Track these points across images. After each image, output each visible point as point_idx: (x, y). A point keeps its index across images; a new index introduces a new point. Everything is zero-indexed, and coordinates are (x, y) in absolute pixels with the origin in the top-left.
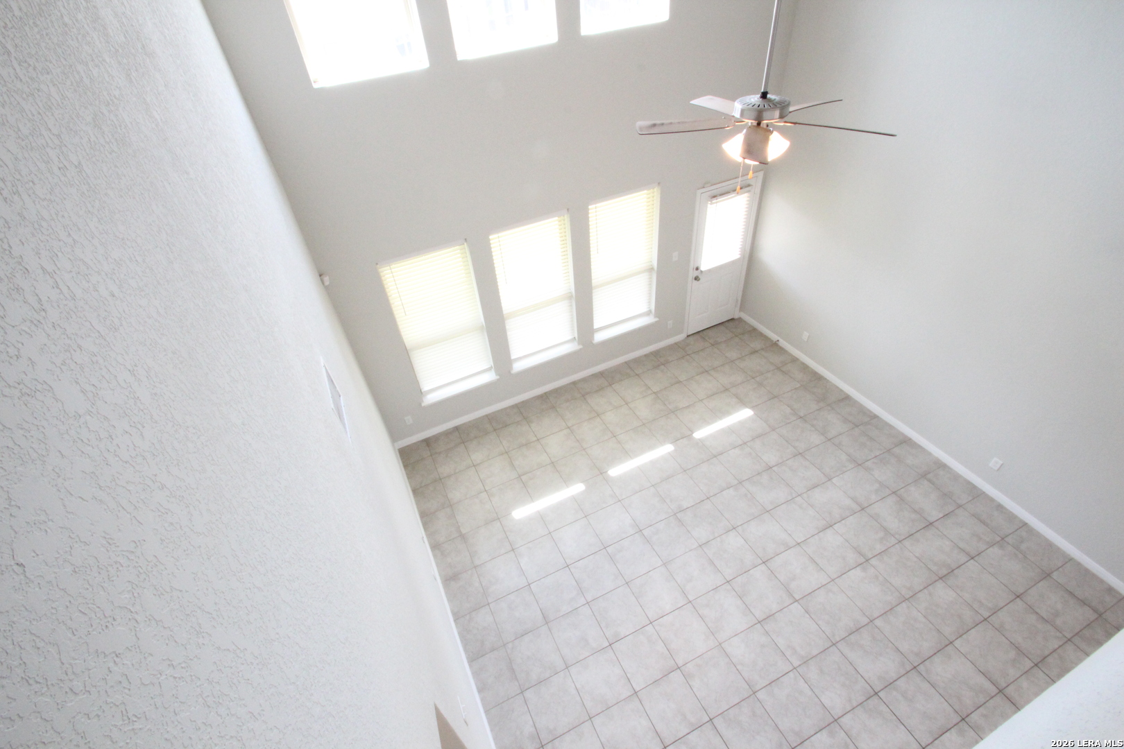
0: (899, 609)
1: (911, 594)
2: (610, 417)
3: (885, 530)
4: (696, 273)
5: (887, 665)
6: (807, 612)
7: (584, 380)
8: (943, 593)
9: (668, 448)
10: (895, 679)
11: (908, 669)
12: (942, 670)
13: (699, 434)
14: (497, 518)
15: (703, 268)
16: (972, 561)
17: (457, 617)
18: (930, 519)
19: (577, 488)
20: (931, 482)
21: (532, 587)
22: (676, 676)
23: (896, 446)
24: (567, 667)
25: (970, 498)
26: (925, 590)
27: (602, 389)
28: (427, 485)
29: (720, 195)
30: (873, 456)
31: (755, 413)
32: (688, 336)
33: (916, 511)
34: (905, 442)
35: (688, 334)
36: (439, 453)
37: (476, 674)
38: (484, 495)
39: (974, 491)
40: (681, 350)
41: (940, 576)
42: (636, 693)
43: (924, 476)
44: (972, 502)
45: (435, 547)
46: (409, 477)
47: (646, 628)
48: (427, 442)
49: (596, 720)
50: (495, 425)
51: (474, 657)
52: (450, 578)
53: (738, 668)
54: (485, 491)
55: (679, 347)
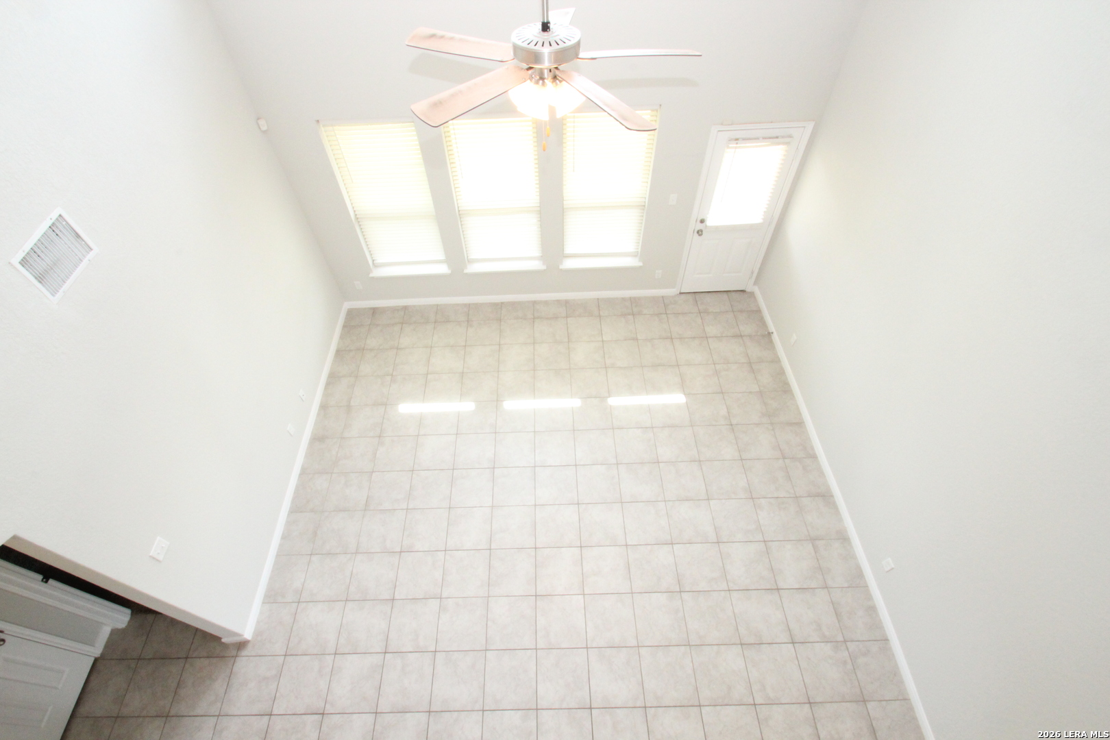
0: (674, 650)
1: (699, 643)
2: (544, 349)
3: (724, 572)
4: (700, 226)
5: (621, 691)
6: (584, 609)
7: (545, 303)
8: (732, 659)
9: (576, 403)
11: (638, 705)
12: (669, 723)
13: (613, 401)
15: (710, 223)
16: (790, 646)
17: (303, 472)
18: (781, 585)
19: (468, 406)
20: (816, 548)
21: (374, 475)
22: (434, 604)
23: (809, 496)
24: (357, 553)
25: (846, 585)
26: (716, 647)
27: (557, 318)
28: (350, 351)
29: (744, 139)
30: (776, 495)
31: (687, 402)
32: (681, 293)
33: (772, 569)
34: (823, 496)
35: (682, 291)
36: (378, 325)
37: (289, 523)
38: (388, 378)
39: (857, 580)
40: (663, 306)
41: (743, 642)
42: (393, 599)
43: (813, 540)
44: (844, 589)
45: (324, 407)
46: (342, 337)
47: (439, 553)
48: (374, 311)
49: (350, 605)
50: (439, 317)
51: (295, 510)
52: (318, 439)
53: (490, 623)
54: (392, 375)
55: (663, 302)
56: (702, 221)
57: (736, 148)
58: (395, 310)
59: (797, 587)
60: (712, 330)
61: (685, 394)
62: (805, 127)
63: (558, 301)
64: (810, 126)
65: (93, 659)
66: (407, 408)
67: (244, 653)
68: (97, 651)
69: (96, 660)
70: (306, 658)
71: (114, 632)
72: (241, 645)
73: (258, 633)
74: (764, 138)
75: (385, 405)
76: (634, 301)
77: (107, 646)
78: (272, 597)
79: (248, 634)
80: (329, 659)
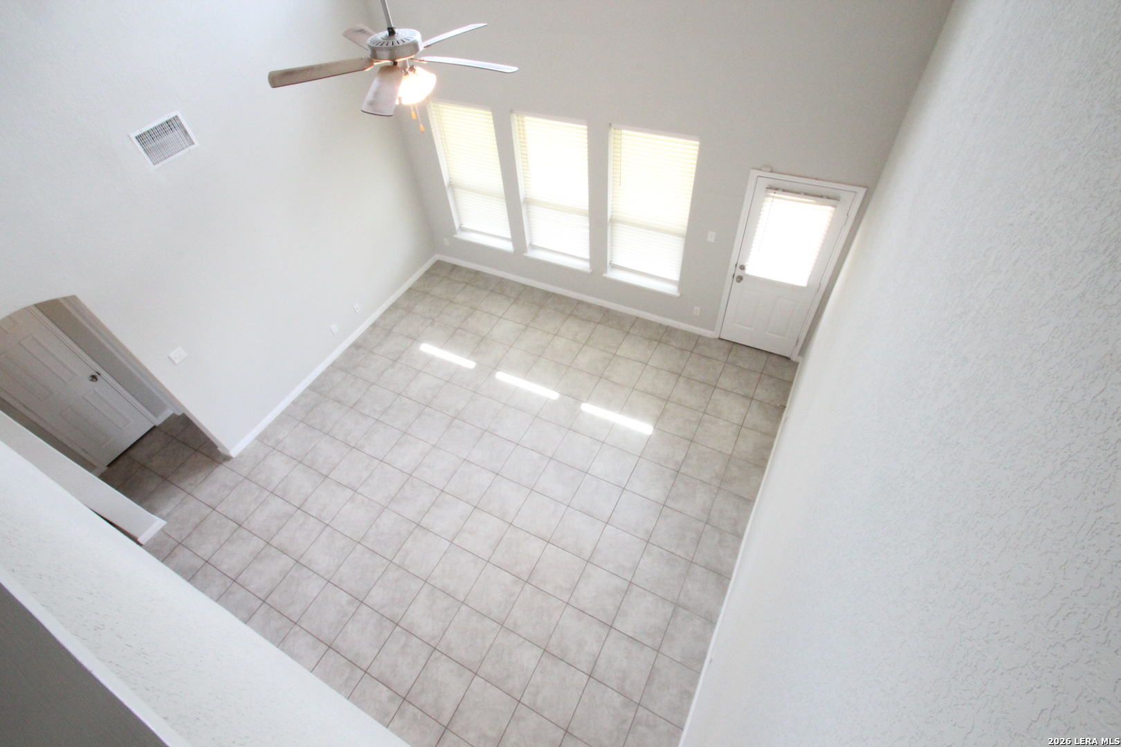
0: (488, 621)
1: (511, 628)
2: (560, 343)
3: (575, 587)
4: (739, 273)
5: (427, 625)
6: (445, 553)
7: (589, 306)
8: (528, 657)
9: (553, 395)
10: (417, 635)
11: (431, 644)
12: (443, 671)
13: (586, 407)
14: (415, 339)
15: (749, 271)
16: (586, 677)
17: (333, 365)
18: (617, 625)
19: (470, 364)
20: (674, 612)
21: (373, 386)
22: (349, 493)
23: (705, 567)
24: (327, 434)
25: (679, 660)
26: (522, 639)
27: (590, 321)
28: (418, 291)
29: (784, 190)
30: (673, 550)
31: (650, 436)
32: (720, 339)
33: (619, 608)
34: (720, 574)
35: (722, 337)
36: (449, 279)
37: (303, 395)
38: (430, 321)
39: (693, 663)
40: (694, 345)
41: (547, 649)
42: (327, 477)
43: (677, 605)
44: (673, 662)
45: (374, 325)
46: (419, 280)
47: (376, 460)
48: (454, 268)
49: (300, 466)
50: (497, 287)
51: (312, 388)
52: (356, 346)
53: (374, 526)
54: (433, 320)
55: (697, 340)
56: (743, 268)
57: (773, 197)
58: (469, 271)
59: (631, 634)
60: (725, 382)
61: (655, 428)
62: (856, 193)
63: (601, 307)
64: (862, 192)
65: (152, 426)
66: (427, 348)
67: (226, 464)
68: (158, 421)
69: (154, 427)
70: (255, 486)
71: (173, 415)
72: (227, 458)
73: (241, 455)
74: (806, 194)
75: (414, 339)
76: (669, 330)
77: (165, 422)
78: (262, 438)
79: (233, 453)
80: (267, 493)
